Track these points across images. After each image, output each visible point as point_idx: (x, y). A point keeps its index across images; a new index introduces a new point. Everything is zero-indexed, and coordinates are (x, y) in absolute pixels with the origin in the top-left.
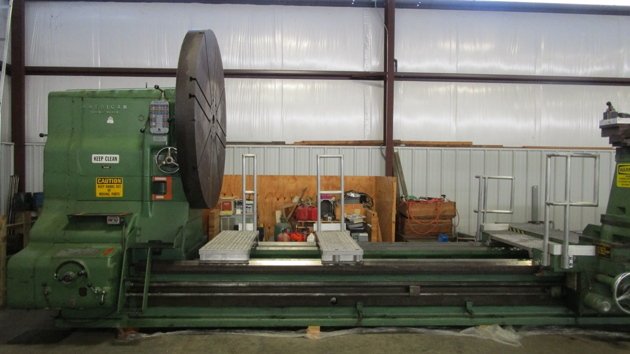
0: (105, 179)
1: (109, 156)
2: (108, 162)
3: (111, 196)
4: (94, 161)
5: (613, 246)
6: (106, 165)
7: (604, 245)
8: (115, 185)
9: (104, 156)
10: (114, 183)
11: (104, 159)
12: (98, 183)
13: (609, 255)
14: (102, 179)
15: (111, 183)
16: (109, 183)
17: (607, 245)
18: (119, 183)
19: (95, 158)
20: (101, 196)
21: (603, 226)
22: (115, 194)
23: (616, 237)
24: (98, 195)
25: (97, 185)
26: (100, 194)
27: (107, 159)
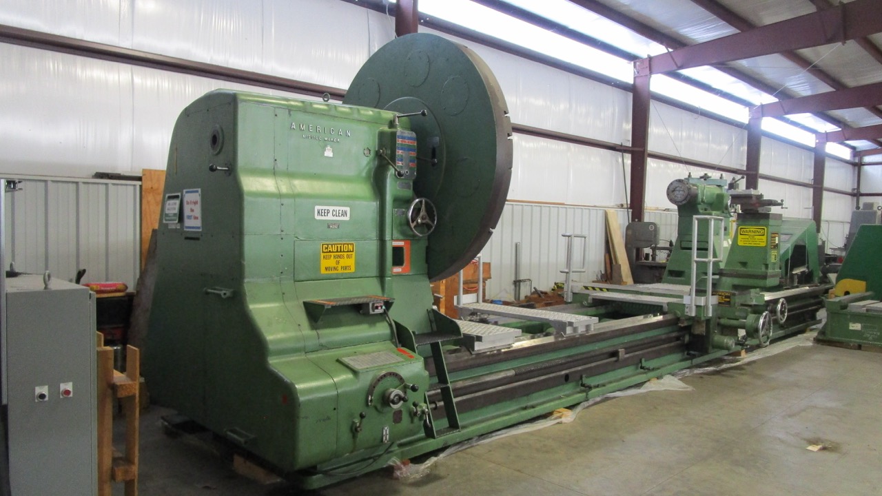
0: (332, 245)
1: (337, 208)
2: (335, 218)
3: (340, 271)
4: (317, 217)
5: (734, 295)
6: (334, 223)
7: (723, 294)
8: (345, 254)
9: (331, 208)
10: (344, 252)
11: (330, 214)
12: (323, 252)
13: (729, 302)
14: (328, 245)
15: (341, 251)
16: (337, 251)
17: (727, 294)
18: (350, 251)
19: (319, 212)
20: (328, 272)
21: (720, 278)
22: (345, 268)
23: (735, 287)
24: (323, 271)
25: (322, 255)
26: (326, 269)
27: (334, 213)
